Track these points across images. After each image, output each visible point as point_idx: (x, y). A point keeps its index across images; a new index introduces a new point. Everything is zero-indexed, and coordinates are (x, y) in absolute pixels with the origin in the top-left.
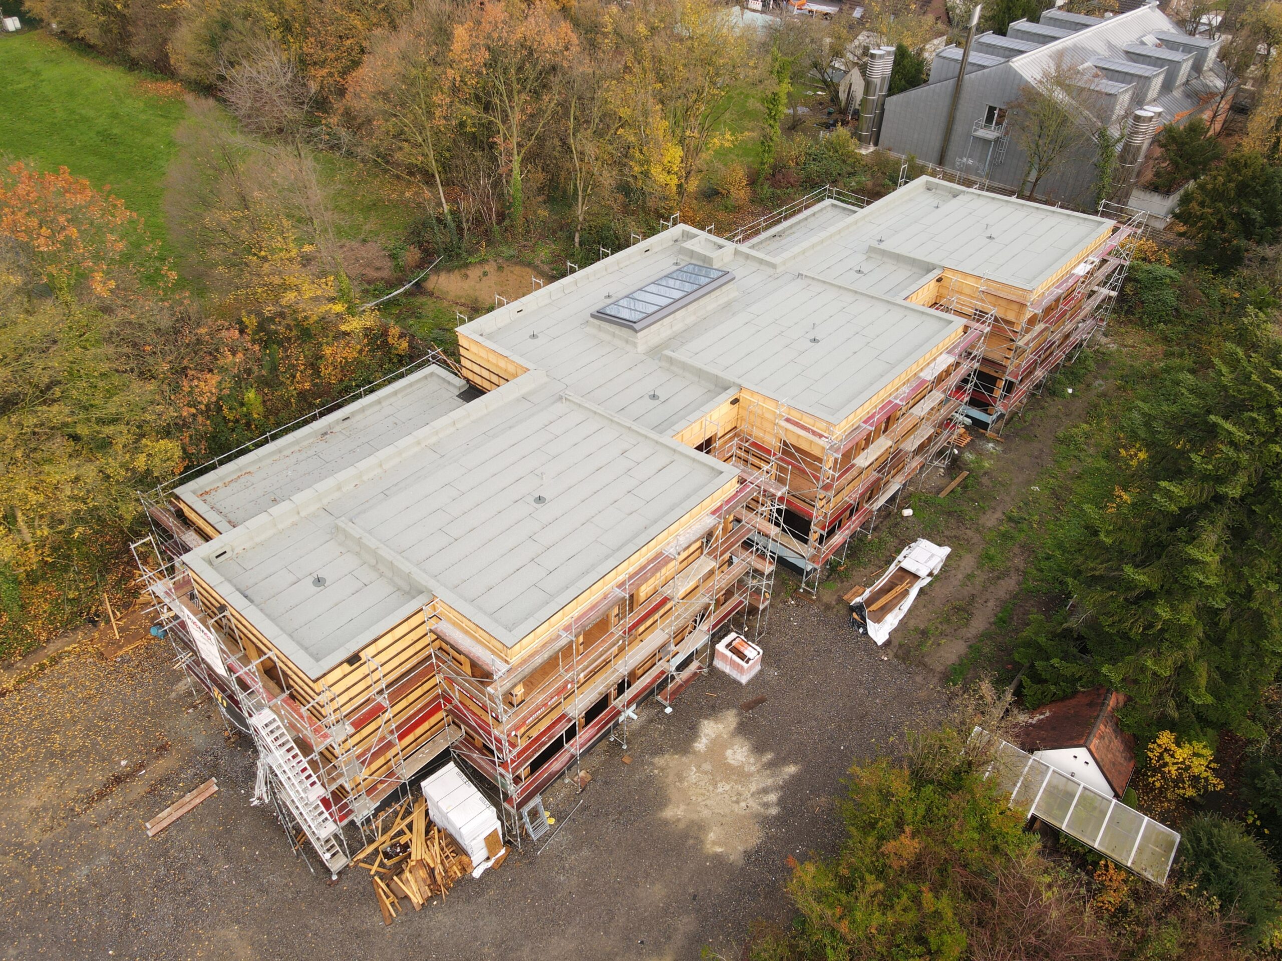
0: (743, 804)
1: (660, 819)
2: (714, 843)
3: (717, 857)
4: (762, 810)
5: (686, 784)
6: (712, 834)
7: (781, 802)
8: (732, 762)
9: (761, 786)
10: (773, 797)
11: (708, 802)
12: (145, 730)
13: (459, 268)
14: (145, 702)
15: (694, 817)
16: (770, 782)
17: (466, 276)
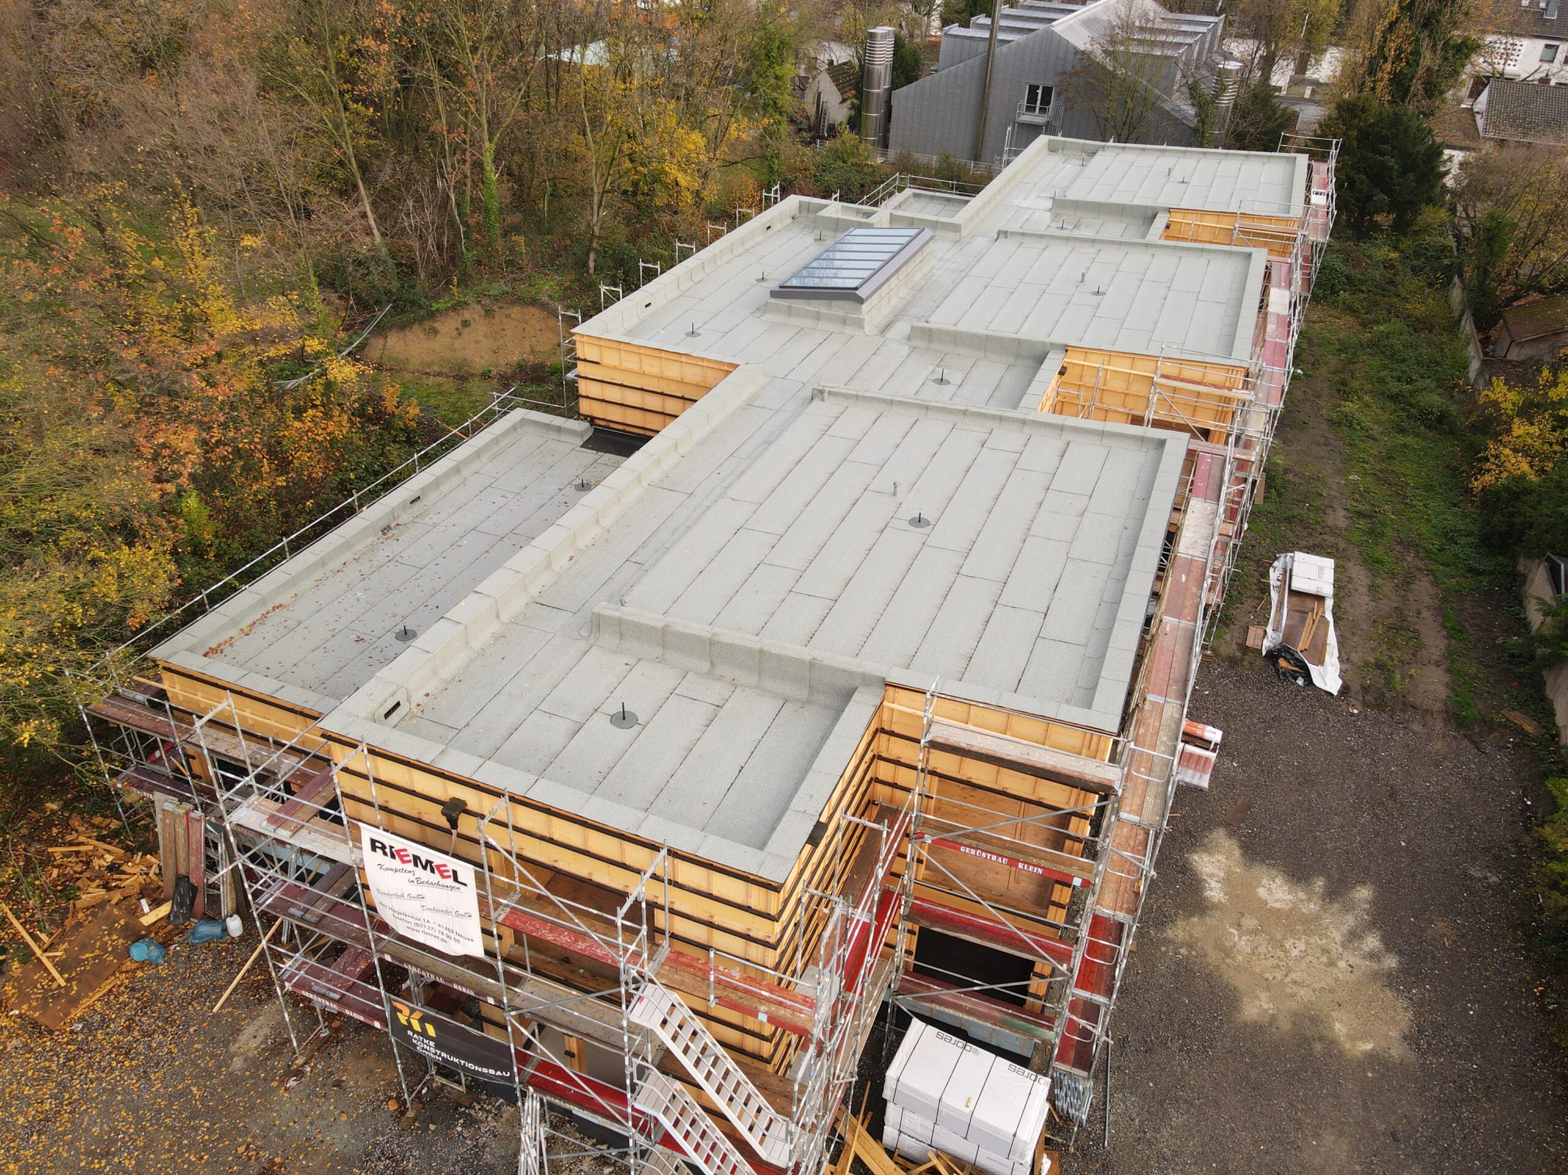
0: (1342, 964)
1: (1245, 1024)
2: (1352, 1038)
3: (1372, 1058)
4: (1375, 966)
5: (1240, 958)
6: (1337, 1026)
7: (1389, 944)
8: (1277, 905)
9: (1345, 929)
10: (1372, 942)
11: (1294, 976)
12: (205, 1149)
13: (421, 320)
14: (181, 1094)
15: (1292, 1005)
16: (1350, 920)
17: (436, 332)
